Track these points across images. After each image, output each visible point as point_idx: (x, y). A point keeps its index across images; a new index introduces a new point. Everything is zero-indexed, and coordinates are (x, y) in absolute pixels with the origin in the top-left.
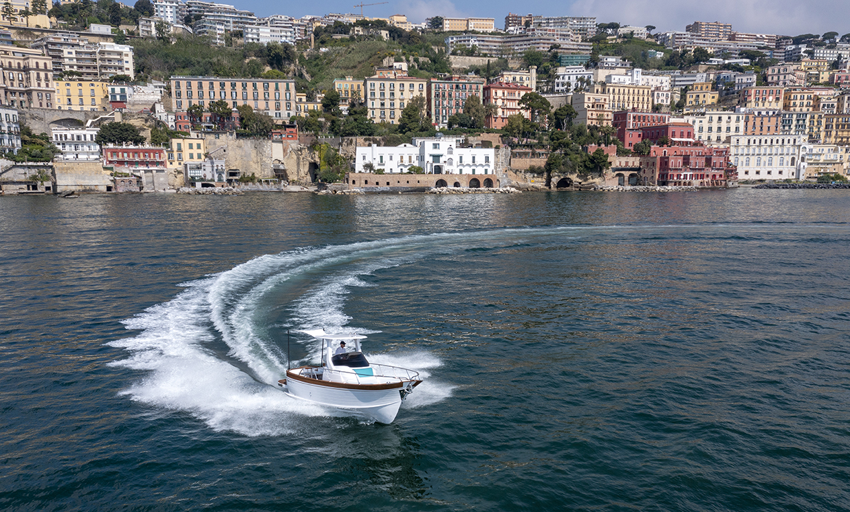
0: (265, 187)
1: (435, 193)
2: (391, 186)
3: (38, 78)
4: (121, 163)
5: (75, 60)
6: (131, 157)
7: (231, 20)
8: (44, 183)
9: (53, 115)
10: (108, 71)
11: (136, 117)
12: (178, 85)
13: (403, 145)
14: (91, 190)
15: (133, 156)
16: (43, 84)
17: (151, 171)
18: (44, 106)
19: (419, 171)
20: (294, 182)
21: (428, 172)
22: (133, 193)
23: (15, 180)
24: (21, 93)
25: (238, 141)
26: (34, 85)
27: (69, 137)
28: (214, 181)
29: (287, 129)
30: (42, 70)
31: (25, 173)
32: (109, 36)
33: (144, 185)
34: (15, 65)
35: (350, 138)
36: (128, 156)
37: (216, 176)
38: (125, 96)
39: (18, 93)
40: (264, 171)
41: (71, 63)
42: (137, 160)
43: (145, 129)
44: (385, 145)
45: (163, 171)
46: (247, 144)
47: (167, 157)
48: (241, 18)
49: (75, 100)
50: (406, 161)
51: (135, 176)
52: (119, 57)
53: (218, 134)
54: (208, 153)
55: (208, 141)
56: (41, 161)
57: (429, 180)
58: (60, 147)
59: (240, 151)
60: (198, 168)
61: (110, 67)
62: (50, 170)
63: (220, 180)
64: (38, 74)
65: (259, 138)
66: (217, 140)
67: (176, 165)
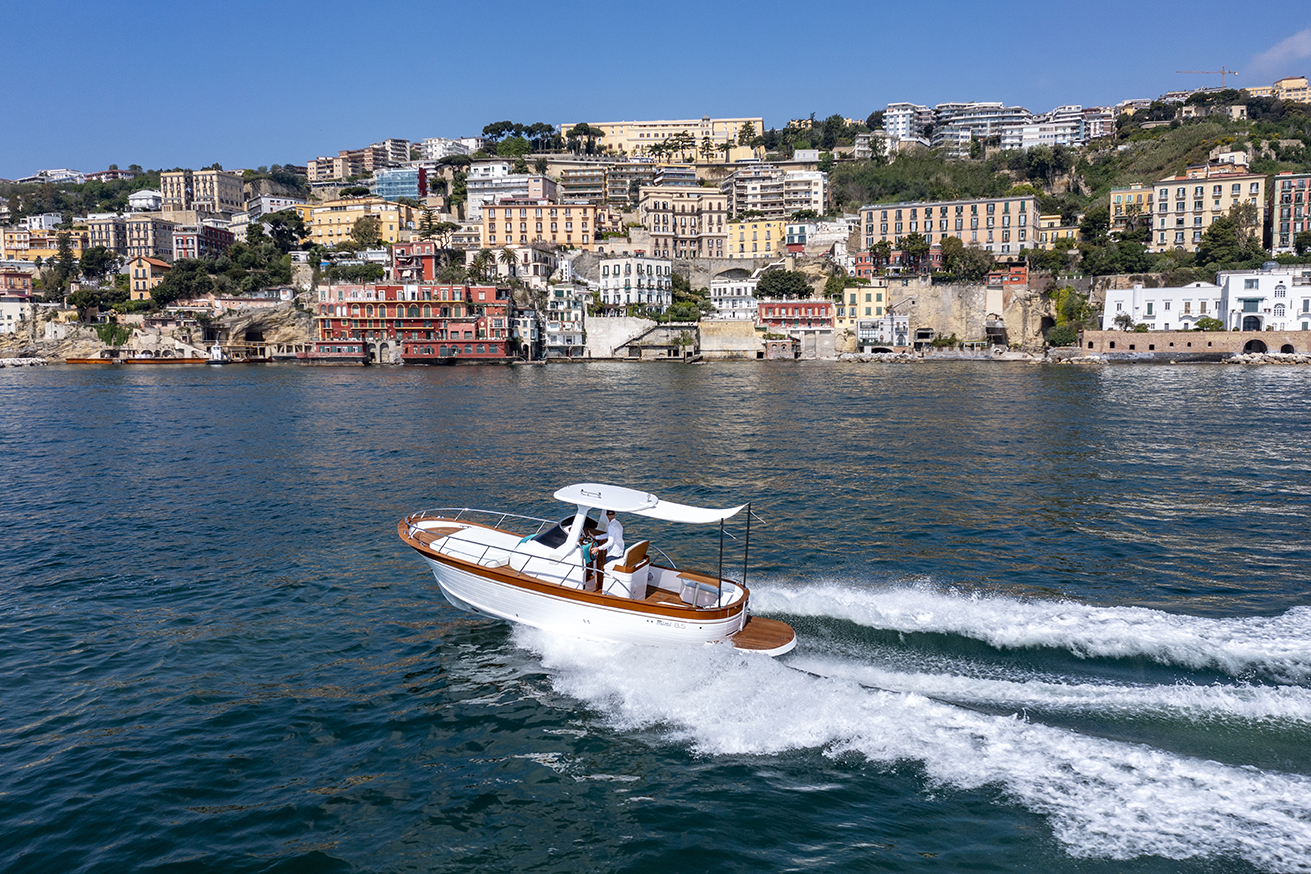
0: (967, 354)
1: (1238, 363)
2: (1156, 350)
3: (711, 222)
4: (777, 321)
5: (759, 197)
6: (790, 314)
7: (989, 122)
8: (686, 347)
9: (720, 265)
10: (792, 206)
11: (811, 262)
12: (870, 217)
13: (1194, 284)
14: (739, 356)
15: (793, 313)
16: (715, 228)
17: (814, 332)
18: (714, 255)
19: (1218, 326)
20: (1016, 347)
21: (1233, 326)
22: (785, 360)
23: (656, 344)
24: (693, 241)
25: (933, 288)
26: (705, 231)
27: (729, 291)
28: (892, 344)
29: (1012, 268)
30: (715, 212)
31: (668, 336)
32: (812, 163)
33: (802, 350)
34: (688, 209)
35: (1107, 277)
36: (787, 313)
37: (896, 337)
38: (805, 237)
39: (688, 242)
40: (971, 331)
41: (755, 200)
42: (797, 317)
43: (821, 278)
44: (1166, 286)
45: (829, 332)
46: (947, 293)
47: (836, 313)
48: (1003, 118)
49: (748, 246)
50: (1196, 312)
51: (791, 338)
52: (806, 188)
53: (907, 279)
54: (891, 307)
55: (892, 290)
56: (685, 321)
57: (1232, 341)
58: (716, 305)
59: (936, 303)
60: (873, 327)
61: (796, 201)
62: (695, 332)
63: (900, 344)
64: (711, 217)
65: (967, 284)
66: (905, 288)
67: (847, 324)
